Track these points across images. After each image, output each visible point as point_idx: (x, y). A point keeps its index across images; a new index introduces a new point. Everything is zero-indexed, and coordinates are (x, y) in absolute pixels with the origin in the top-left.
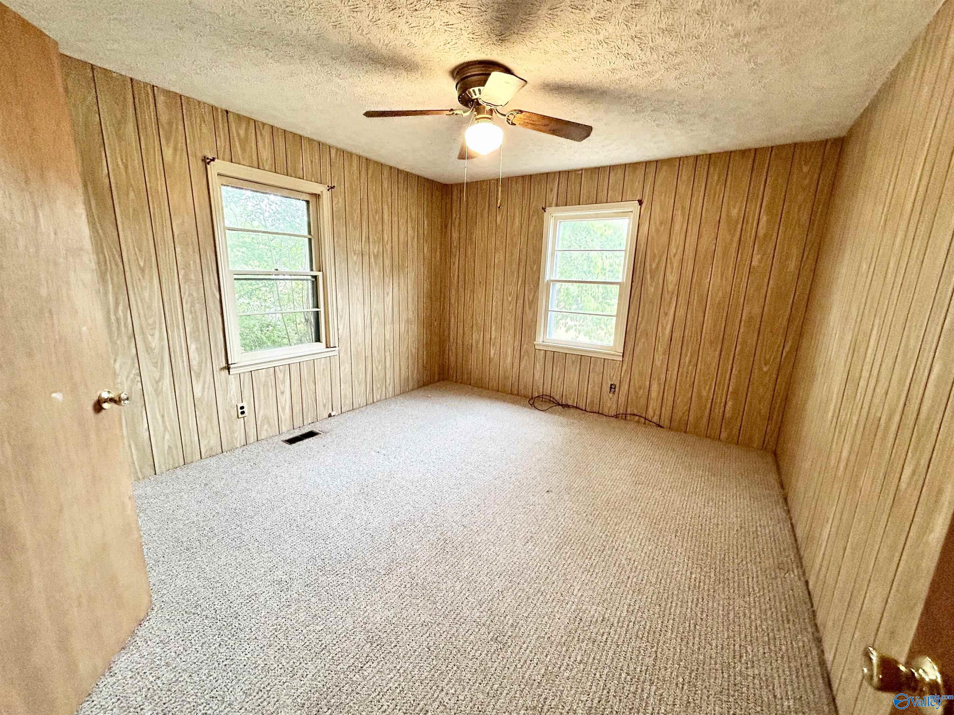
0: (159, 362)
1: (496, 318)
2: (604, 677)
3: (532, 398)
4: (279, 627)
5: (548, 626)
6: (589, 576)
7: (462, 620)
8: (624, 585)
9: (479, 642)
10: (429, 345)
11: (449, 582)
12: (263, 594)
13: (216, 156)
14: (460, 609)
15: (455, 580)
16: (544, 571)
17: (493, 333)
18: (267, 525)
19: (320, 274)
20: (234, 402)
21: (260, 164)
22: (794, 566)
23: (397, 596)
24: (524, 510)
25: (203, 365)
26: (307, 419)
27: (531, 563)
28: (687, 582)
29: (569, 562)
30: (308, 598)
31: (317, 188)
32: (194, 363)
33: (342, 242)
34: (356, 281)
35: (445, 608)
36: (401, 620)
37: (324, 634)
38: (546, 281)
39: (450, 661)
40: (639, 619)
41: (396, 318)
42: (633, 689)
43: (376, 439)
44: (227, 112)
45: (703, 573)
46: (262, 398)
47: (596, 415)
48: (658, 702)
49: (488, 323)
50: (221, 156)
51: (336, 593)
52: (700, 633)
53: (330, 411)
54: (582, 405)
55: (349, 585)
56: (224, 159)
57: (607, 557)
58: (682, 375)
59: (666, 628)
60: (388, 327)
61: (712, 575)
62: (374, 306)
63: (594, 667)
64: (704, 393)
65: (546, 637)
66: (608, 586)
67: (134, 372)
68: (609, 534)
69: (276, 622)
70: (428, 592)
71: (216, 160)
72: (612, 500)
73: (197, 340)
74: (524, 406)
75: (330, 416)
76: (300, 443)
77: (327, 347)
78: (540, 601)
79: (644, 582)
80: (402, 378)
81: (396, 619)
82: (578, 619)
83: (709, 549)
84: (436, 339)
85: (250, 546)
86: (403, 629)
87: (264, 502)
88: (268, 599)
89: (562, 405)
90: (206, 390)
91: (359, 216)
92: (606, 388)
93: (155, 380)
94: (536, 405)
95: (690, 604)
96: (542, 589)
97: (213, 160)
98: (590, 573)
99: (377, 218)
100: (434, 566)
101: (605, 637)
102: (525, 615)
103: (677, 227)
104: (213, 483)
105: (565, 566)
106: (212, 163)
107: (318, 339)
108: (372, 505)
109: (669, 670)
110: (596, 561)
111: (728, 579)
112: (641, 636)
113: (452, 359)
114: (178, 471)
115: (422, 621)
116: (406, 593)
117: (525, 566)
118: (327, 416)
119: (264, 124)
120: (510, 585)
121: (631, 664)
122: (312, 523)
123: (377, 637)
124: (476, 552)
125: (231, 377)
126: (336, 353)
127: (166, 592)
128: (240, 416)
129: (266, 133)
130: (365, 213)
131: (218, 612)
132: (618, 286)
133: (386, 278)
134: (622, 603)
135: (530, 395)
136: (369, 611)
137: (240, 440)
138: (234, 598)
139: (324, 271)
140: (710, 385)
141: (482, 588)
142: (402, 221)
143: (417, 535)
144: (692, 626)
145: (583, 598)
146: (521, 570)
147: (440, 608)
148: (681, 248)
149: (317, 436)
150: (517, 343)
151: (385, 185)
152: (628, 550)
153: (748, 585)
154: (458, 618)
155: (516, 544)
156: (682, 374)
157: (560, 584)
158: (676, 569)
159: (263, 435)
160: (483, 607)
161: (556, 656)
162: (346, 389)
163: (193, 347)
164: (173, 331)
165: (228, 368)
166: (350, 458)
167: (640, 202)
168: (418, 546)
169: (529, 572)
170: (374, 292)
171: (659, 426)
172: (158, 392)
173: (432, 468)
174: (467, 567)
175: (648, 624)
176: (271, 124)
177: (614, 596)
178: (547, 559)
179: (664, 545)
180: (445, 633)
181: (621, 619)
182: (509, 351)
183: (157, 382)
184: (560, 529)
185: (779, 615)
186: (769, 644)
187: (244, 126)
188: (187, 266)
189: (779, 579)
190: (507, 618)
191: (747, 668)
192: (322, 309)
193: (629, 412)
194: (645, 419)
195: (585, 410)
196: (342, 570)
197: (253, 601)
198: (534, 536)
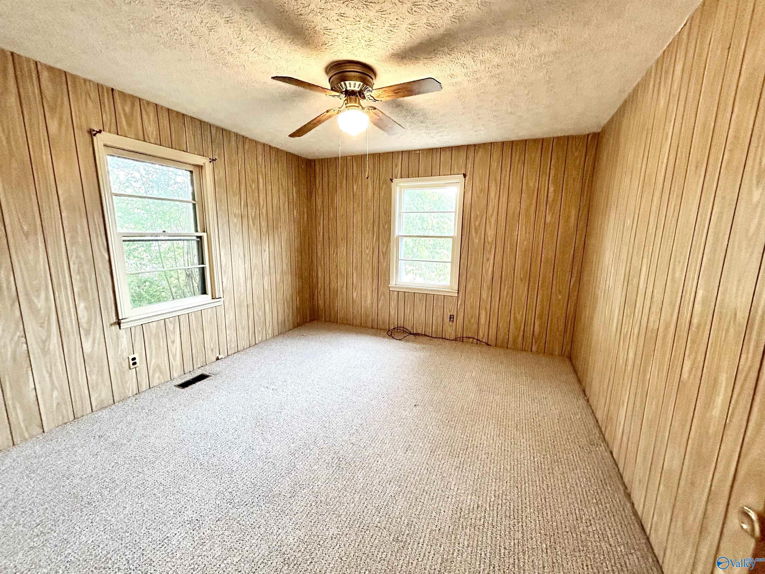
0: (46, 322)
1: (356, 268)
2: (488, 554)
3: (389, 330)
4: (196, 566)
5: (437, 519)
6: (460, 472)
7: (365, 527)
8: (487, 475)
9: (384, 545)
10: (300, 291)
11: (348, 495)
12: (176, 537)
13: (102, 129)
14: (362, 517)
15: (354, 492)
16: (424, 473)
17: (355, 279)
18: (170, 468)
19: (204, 235)
20: (125, 355)
21: (146, 137)
22: (600, 441)
23: (305, 516)
24: (400, 423)
25: (93, 322)
26: (197, 364)
27: (413, 468)
28: (532, 464)
29: (442, 462)
30: (221, 532)
31: (200, 160)
32: (83, 321)
33: (224, 207)
34: (237, 239)
35: (349, 519)
36: (312, 537)
37: (242, 565)
38: (395, 237)
39: (362, 566)
40: (504, 501)
41: (273, 270)
42: (512, 561)
43: (263, 376)
44: (112, 90)
45: (542, 456)
46: (154, 348)
47: (441, 340)
48: (532, 568)
49: (350, 270)
50: (107, 129)
51: (248, 523)
52: (550, 504)
53: (218, 355)
54: (429, 332)
55: (259, 512)
56: (109, 132)
57: (471, 454)
58: (502, 306)
59: (525, 505)
60: (266, 278)
61: (549, 456)
62: (253, 262)
63: (479, 548)
64: (519, 317)
65: (437, 529)
66: (476, 477)
67: (18, 334)
68: (468, 435)
69: (192, 562)
70: (332, 507)
71: (103, 132)
72: (465, 407)
73: (86, 299)
74: (384, 337)
75: (218, 359)
76: (193, 385)
77: (213, 299)
78: (426, 499)
79: (502, 470)
80: (280, 321)
81: (307, 537)
82: (459, 510)
83: (542, 436)
84: (307, 286)
85: (156, 491)
86: (315, 545)
87: (164, 446)
88: (181, 540)
89: (413, 334)
90: (96, 345)
91: (238, 185)
92: (447, 319)
93: (42, 339)
94: (393, 336)
95: (538, 482)
96: (426, 488)
97: (100, 132)
98: (461, 469)
99: (253, 186)
100: (334, 483)
101: (482, 520)
102: (417, 513)
103: (492, 194)
104: (108, 434)
105: (441, 466)
106: (98, 135)
107: (204, 292)
108: (269, 436)
109: (534, 539)
110: (463, 459)
111: (560, 458)
112: (508, 515)
113: (321, 302)
114: (69, 427)
115: (331, 535)
116: (313, 511)
117: (409, 470)
118: (215, 359)
119: (148, 103)
120: (400, 489)
121: (506, 541)
122: (215, 460)
123: (293, 557)
124: (367, 465)
125: (122, 332)
126: (221, 303)
127: (70, 551)
128: (132, 366)
129: (151, 111)
130: (243, 182)
131: (130, 562)
132: (451, 239)
133: (262, 236)
134: (490, 490)
135: (388, 328)
136: (282, 534)
137: (132, 390)
138: (145, 545)
139: (208, 231)
140: (523, 312)
141: (377, 496)
142: (275, 189)
143: (314, 457)
144: (543, 500)
145: (459, 491)
146: (406, 475)
147: (345, 519)
148: (496, 210)
149: (208, 379)
150: (375, 286)
151: (260, 160)
152: (485, 445)
153: (574, 460)
154: (362, 526)
155: (398, 453)
156: (502, 304)
157: (439, 483)
158: (522, 456)
159: (155, 382)
160: (381, 512)
161: (448, 545)
162: (231, 333)
163: (81, 306)
164: (60, 292)
165: (119, 323)
166: (242, 395)
167: (465, 175)
168: (316, 467)
169: (413, 476)
170: (253, 248)
171: (488, 344)
172: (45, 352)
173: (317, 397)
174: (362, 479)
175: (512, 504)
176: (155, 102)
177: (482, 485)
178: (425, 463)
179: (510, 438)
180: (354, 542)
181: (492, 504)
182: (369, 293)
183: (44, 342)
184: (430, 435)
185: (599, 480)
186: (597, 504)
187: (129, 103)
188: (74, 230)
189: (593, 452)
190: (403, 518)
191: (587, 527)
192: (207, 265)
193: (465, 336)
194: (477, 340)
195: (431, 337)
196: (250, 500)
197: (166, 545)
198: (411, 444)
